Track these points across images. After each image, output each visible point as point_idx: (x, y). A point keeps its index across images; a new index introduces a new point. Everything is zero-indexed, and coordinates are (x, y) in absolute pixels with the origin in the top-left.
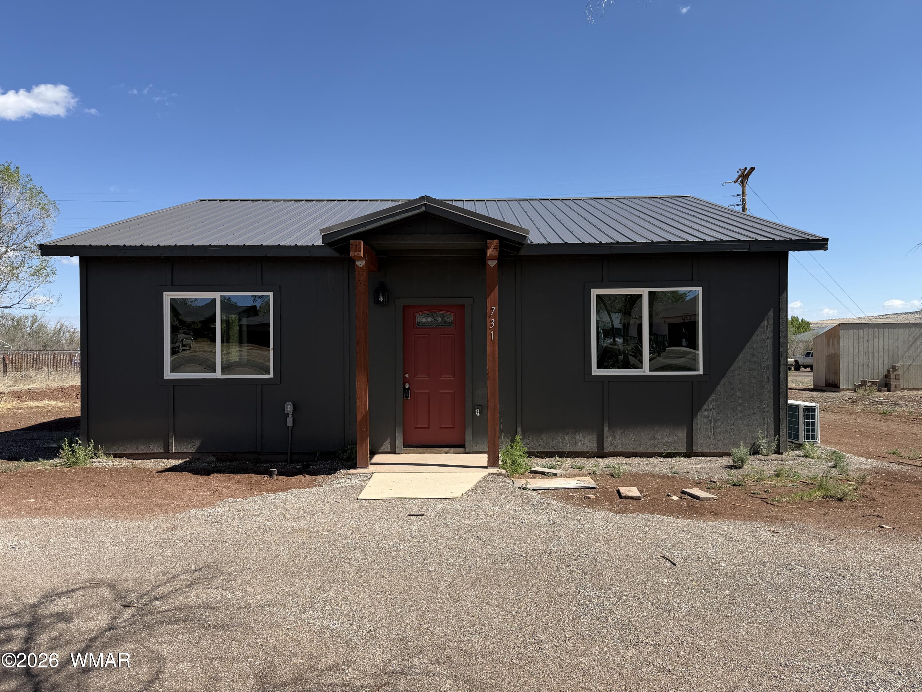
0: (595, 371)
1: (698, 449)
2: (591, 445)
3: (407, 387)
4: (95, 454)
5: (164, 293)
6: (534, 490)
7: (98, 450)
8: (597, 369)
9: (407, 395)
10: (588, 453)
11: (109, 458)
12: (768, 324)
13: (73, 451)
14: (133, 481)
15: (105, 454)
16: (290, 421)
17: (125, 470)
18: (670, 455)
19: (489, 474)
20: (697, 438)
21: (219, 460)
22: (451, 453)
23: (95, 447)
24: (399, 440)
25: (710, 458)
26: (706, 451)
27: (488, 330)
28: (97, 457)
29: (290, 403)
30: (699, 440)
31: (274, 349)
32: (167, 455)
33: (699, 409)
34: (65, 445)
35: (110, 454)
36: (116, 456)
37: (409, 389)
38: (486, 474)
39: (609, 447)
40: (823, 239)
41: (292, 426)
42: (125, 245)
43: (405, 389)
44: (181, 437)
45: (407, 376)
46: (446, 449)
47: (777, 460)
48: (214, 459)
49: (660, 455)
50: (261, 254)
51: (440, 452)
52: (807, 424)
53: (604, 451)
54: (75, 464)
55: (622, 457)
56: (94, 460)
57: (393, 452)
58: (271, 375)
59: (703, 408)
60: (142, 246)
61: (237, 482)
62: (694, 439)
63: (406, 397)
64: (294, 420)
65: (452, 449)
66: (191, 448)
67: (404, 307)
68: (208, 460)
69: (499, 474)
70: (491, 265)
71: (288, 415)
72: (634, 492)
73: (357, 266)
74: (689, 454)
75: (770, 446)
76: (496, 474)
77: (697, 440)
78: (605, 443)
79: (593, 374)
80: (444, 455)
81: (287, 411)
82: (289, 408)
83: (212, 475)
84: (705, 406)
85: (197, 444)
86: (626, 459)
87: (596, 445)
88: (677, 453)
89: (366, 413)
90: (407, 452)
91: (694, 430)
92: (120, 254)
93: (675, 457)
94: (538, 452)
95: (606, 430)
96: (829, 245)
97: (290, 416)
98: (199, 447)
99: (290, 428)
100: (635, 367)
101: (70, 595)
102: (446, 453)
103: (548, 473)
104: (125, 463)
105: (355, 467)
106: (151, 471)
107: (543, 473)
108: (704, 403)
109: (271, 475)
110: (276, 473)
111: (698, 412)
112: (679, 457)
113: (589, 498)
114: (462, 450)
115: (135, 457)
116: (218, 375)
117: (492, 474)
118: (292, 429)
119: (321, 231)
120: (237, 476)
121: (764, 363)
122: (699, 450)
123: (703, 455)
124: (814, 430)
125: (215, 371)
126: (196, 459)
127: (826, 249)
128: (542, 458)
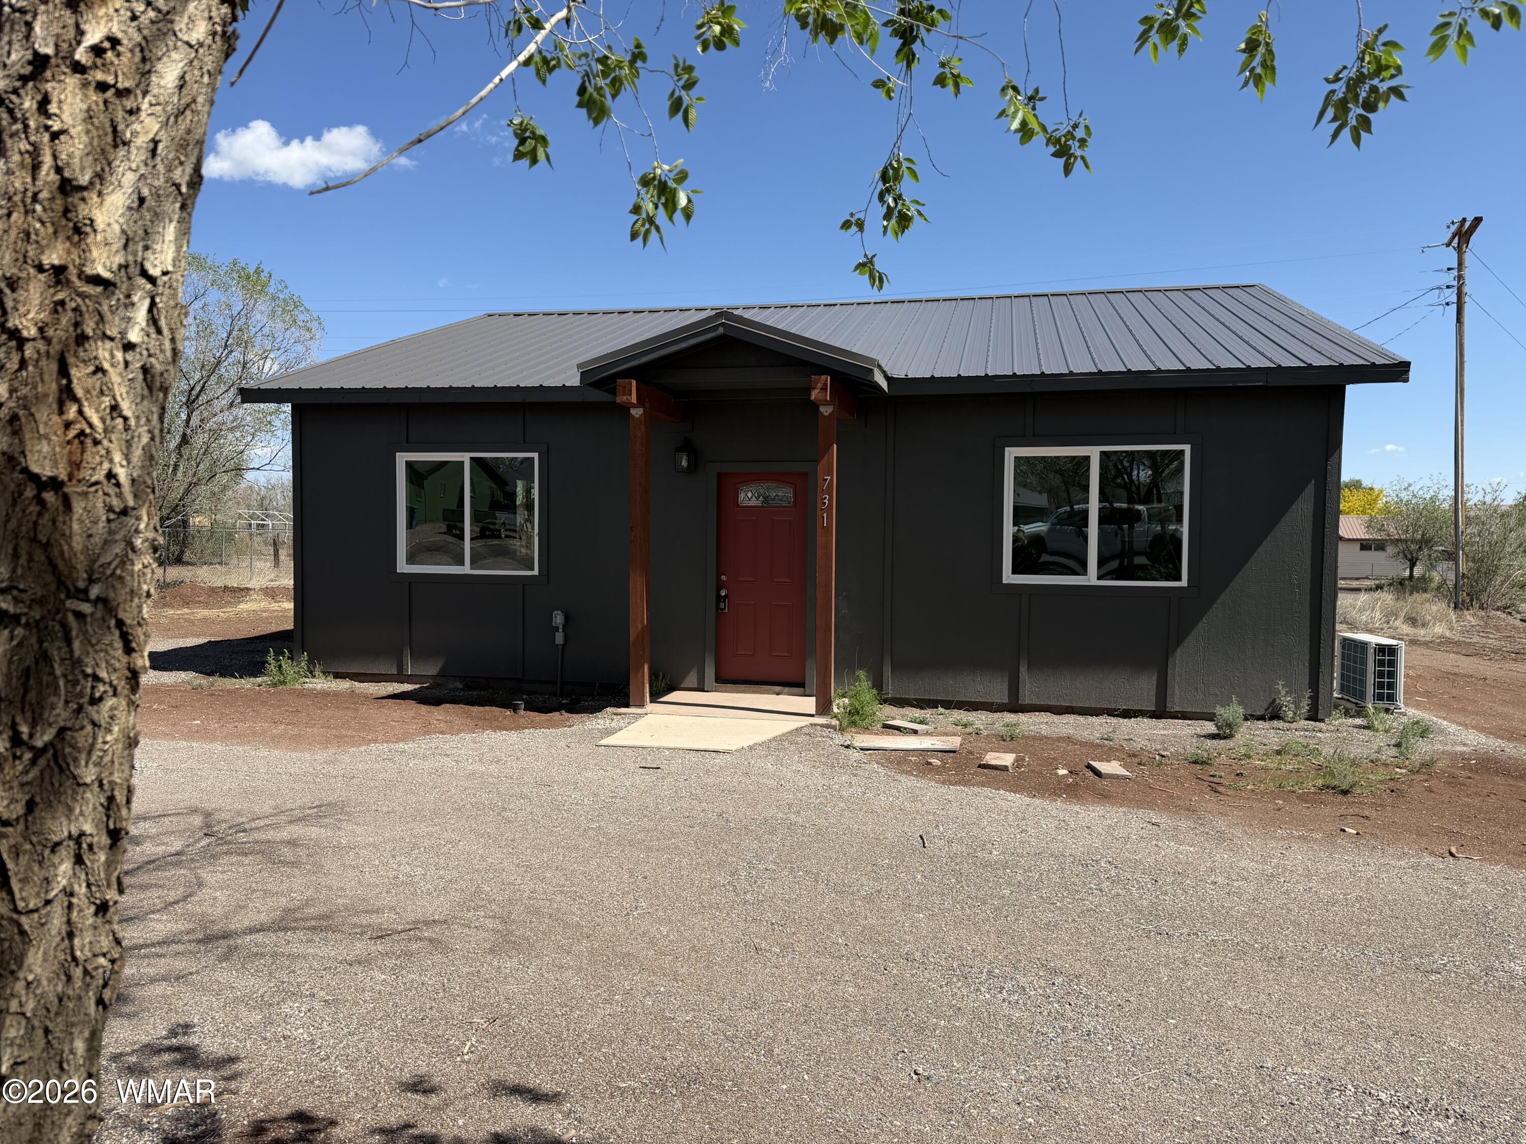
0: (1008, 577)
1: (1175, 706)
2: (999, 692)
3: (723, 594)
4: (311, 672)
5: (397, 454)
6: (862, 749)
7: (315, 667)
8: (1013, 573)
9: (722, 605)
10: (992, 704)
11: (329, 678)
12: (1304, 506)
13: (280, 666)
14: (337, 707)
15: (324, 673)
16: (559, 638)
17: (336, 694)
18: (1127, 714)
19: (812, 725)
20: (1174, 688)
21: (468, 687)
22: (785, 694)
23: (310, 661)
24: (710, 673)
25: (1190, 722)
26: (1189, 710)
27: (819, 512)
28: (314, 677)
29: (559, 612)
30: (1177, 692)
31: (539, 534)
32: (401, 678)
33: (1179, 643)
34: (270, 659)
35: (329, 673)
36: (338, 676)
37: (726, 596)
38: (808, 723)
39: (1026, 698)
40: (1401, 362)
41: (563, 645)
42: (342, 388)
43: (719, 598)
44: (419, 655)
45: (724, 578)
46: (778, 688)
47: (1306, 730)
48: (460, 685)
49: (1111, 713)
50: (518, 399)
51: (768, 693)
52: (1381, 674)
53: (1020, 702)
54: (283, 683)
55: (1048, 714)
56: (307, 680)
57: (701, 689)
58: (536, 572)
59: (1186, 641)
60: (363, 388)
61: (469, 716)
62: (1168, 690)
63: (721, 609)
64: (566, 638)
65: (787, 689)
66: (431, 669)
67: (720, 475)
68: (451, 686)
69: (828, 726)
70: (825, 414)
71: (557, 629)
72: (1007, 759)
73: (633, 416)
74: (1159, 713)
75: (1297, 707)
76: (822, 726)
77: (1174, 692)
78: (1021, 690)
79: (1004, 581)
80: (775, 696)
81: (556, 623)
82: (558, 619)
83: (443, 706)
84: (1190, 637)
85: (440, 664)
86: (1055, 716)
87: (1006, 693)
88: (1140, 711)
89: (643, 628)
90: (720, 689)
91: (1169, 675)
92: (338, 400)
93: (1136, 717)
94: (916, 700)
95: (1023, 670)
96: (1411, 374)
97: (561, 630)
98: (442, 670)
99: (560, 647)
100: (1075, 573)
101: (157, 820)
102: (778, 694)
103: (905, 728)
104: (344, 685)
105: (627, 706)
106: (366, 697)
107: (898, 728)
108: (1187, 634)
109: (515, 709)
110: (523, 706)
111: (1177, 647)
112: (1143, 717)
113: (930, 764)
114: (800, 690)
115: (361, 678)
116: (466, 569)
117: (816, 725)
118: (563, 650)
119: (579, 366)
120: (476, 709)
121: (1296, 571)
122: (1177, 709)
123: (1184, 716)
124: (1391, 686)
125: (462, 563)
126: (438, 685)
127: (1406, 380)
128: (922, 708)
